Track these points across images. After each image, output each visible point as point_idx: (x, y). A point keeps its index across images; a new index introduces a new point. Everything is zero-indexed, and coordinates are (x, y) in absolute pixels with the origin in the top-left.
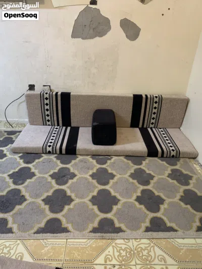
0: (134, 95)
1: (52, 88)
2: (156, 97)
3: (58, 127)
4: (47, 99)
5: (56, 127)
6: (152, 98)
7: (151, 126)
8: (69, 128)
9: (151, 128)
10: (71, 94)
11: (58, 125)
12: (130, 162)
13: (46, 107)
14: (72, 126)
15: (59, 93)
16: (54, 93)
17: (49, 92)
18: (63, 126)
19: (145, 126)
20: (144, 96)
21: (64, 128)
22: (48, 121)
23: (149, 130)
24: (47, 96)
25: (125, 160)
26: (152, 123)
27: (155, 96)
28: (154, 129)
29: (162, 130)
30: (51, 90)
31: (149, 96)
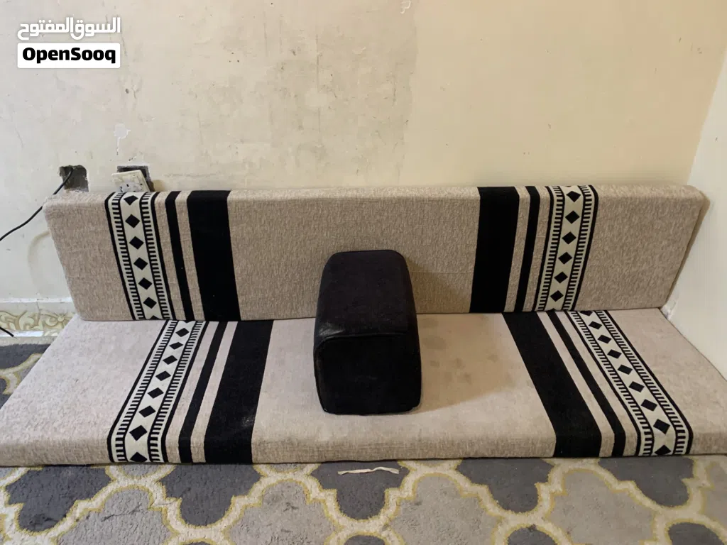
0: (482, 190)
1: (153, 176)
2: (574, 196)
3: (189, 326)
4: (133, 221)
5: (181, 325)
6: (559, 199)
7: (551, 304)
8: (231, 327)
9: (552, 314)
10: (229, 198)
11: (189, 317)
12: (482, 491)
13: (136, 254)
14: (243, 317)
15: (182, 198)
16: (161, 199)
17: (139, 195)
18: (209, 318)
19: (528, 307)
20: (524, 195)
21: (213, 326)
22: (150, 303)
23: (544, 318)
24: (134, 209)
25: (462, 482)
26: (557, 296)
27: (566, 191)
28: (562, 316)
29: (594, 318)
30: (151, 186)
31: (544, 194)
